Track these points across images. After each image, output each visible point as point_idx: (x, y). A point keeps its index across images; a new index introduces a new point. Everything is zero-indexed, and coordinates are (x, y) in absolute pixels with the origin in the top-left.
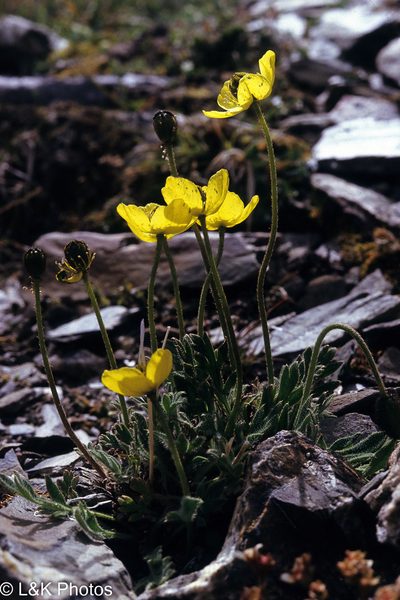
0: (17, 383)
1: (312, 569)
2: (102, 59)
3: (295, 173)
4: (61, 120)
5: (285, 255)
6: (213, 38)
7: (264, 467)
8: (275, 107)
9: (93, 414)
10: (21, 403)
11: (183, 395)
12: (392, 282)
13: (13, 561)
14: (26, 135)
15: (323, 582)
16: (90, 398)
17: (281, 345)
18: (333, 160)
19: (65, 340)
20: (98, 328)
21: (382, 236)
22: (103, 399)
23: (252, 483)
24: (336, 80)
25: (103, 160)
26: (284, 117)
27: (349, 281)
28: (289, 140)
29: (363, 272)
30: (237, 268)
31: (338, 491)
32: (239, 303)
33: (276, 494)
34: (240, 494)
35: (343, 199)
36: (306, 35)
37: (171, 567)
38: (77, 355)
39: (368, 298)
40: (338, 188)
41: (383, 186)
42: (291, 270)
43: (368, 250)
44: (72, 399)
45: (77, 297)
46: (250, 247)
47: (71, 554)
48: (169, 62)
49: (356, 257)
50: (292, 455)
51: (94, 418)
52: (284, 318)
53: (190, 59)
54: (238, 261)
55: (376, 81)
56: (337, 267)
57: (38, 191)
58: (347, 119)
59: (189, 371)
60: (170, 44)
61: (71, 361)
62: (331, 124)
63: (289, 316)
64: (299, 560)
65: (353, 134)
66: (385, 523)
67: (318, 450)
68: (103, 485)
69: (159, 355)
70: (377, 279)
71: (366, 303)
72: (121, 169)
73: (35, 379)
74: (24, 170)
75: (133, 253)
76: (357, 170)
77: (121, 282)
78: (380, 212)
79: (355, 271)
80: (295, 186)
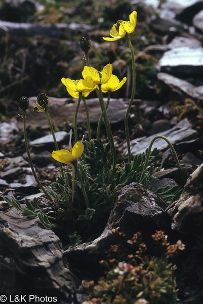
0: (14, 165)
1: (141, 239)
2: (60, 15)
3: (150, 72)
4: (40, 44)
5: (143, 110)
6: (114, 7)
7: (123, 197)
8: (142, 41)
9: (49, 180)
10: (16, 173)
11: (89, 166)
12: (192, 124)
13: (10, 231)
14: (22, 51)
15: (145, 244)
16: (48, 173)
17: (138, 151)
18: (168, 66)
19: (37, 146)
20: (53, 141)
21: (189, 103)
22: (54, 173)
23: (118, 204)
24: (172, 29)
25: (59, 64)
26: (146, 46)
27: (172, 123)
28: (148, 57)
29: (179, 119)
30: (120, 115)
31: (156, 208)
32: (120, 131)
33: (128, 209)
34: (112, 209)
35: (172, 85)
36: (159, 7)
37: (80, 239)
38: (43, 153)
39: (180, 130)
40: (170, 79)
41: (191, 79)
42: (145, 117)
43: (182, 108)
44: (40, 173)
45: (44, 127)
46: (126, 106)
47: (36, 231)
48: (92, 18)
49: (176, 112)
50: (136, 193)
51: (50, 182)
52: (141, 139)
53: (102, 17)
54: (120, 112)
55: (192, 30)
56: (167, 116)
57: (27, 77)
58: (176, 47)
59: (92, 155)
60: (93, 9)
61: (40, 156)
62: (169, 50)
63: (143, 138)
64: (136, 235)
65: (179, 54)
66: (175, 221)
67: (148, 191)
68: (52, 204)
69: (78, 144)
70: (185, 122)
71: (179, 133)
72: (67, 68)
73: (22, 164)
74: (21, 68)
75: (71, 107)
76: (179, 71)
77: (65, 120)
78: (189, 91)
79: (175, 118)
80: (149, 78)
